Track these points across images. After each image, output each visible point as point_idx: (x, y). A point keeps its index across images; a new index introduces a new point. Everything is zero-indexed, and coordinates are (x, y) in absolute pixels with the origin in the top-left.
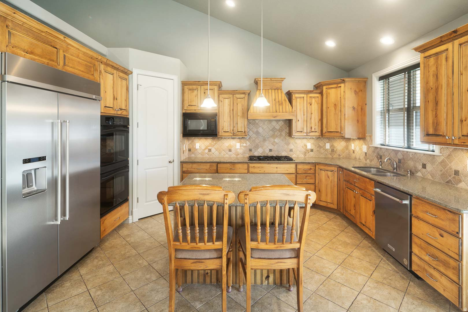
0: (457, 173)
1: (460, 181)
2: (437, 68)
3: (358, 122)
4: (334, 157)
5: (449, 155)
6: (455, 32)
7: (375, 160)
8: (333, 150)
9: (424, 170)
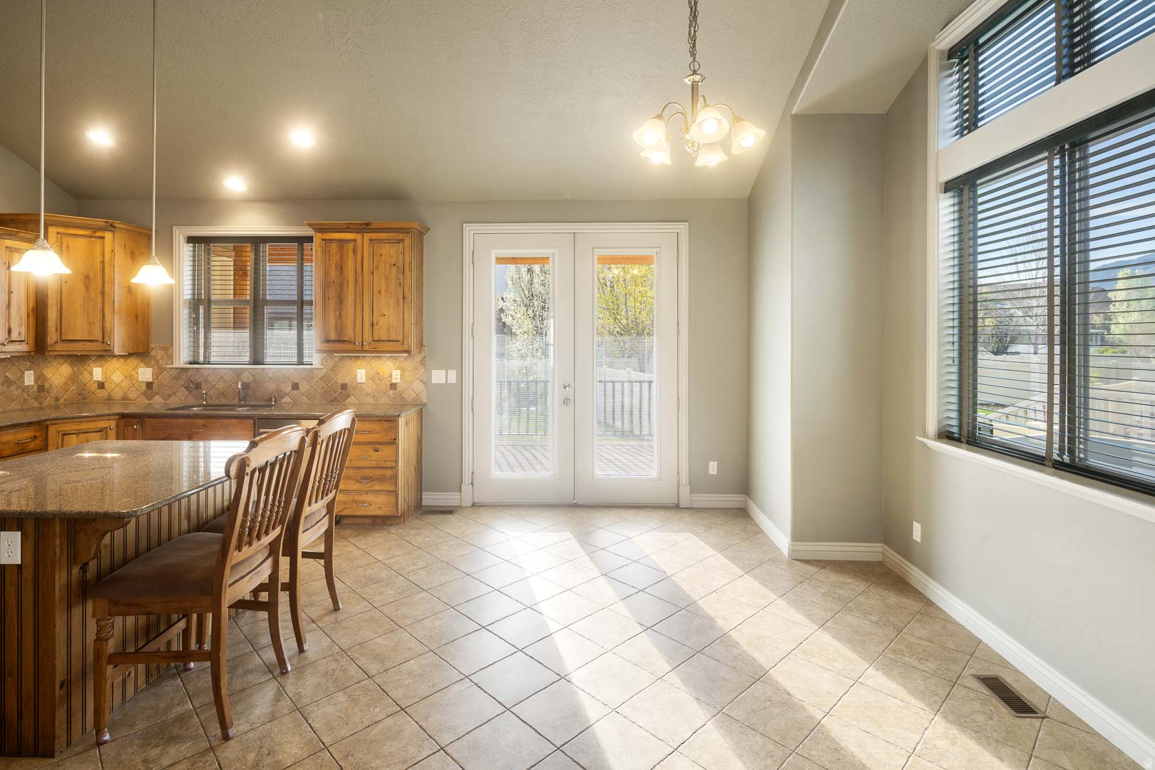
0: (344, 386)
1: (349, 396)
2: (341, 258)
3: (137, 320)
4: (44, 404)
5: (334, 367)
6: (367, 224)
7: (180, 394)
8: (41, 389)
9: (295, 392)
